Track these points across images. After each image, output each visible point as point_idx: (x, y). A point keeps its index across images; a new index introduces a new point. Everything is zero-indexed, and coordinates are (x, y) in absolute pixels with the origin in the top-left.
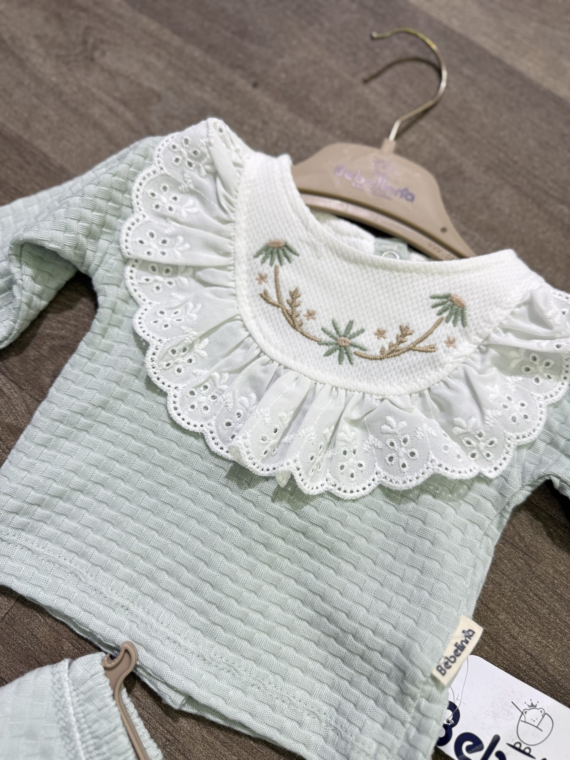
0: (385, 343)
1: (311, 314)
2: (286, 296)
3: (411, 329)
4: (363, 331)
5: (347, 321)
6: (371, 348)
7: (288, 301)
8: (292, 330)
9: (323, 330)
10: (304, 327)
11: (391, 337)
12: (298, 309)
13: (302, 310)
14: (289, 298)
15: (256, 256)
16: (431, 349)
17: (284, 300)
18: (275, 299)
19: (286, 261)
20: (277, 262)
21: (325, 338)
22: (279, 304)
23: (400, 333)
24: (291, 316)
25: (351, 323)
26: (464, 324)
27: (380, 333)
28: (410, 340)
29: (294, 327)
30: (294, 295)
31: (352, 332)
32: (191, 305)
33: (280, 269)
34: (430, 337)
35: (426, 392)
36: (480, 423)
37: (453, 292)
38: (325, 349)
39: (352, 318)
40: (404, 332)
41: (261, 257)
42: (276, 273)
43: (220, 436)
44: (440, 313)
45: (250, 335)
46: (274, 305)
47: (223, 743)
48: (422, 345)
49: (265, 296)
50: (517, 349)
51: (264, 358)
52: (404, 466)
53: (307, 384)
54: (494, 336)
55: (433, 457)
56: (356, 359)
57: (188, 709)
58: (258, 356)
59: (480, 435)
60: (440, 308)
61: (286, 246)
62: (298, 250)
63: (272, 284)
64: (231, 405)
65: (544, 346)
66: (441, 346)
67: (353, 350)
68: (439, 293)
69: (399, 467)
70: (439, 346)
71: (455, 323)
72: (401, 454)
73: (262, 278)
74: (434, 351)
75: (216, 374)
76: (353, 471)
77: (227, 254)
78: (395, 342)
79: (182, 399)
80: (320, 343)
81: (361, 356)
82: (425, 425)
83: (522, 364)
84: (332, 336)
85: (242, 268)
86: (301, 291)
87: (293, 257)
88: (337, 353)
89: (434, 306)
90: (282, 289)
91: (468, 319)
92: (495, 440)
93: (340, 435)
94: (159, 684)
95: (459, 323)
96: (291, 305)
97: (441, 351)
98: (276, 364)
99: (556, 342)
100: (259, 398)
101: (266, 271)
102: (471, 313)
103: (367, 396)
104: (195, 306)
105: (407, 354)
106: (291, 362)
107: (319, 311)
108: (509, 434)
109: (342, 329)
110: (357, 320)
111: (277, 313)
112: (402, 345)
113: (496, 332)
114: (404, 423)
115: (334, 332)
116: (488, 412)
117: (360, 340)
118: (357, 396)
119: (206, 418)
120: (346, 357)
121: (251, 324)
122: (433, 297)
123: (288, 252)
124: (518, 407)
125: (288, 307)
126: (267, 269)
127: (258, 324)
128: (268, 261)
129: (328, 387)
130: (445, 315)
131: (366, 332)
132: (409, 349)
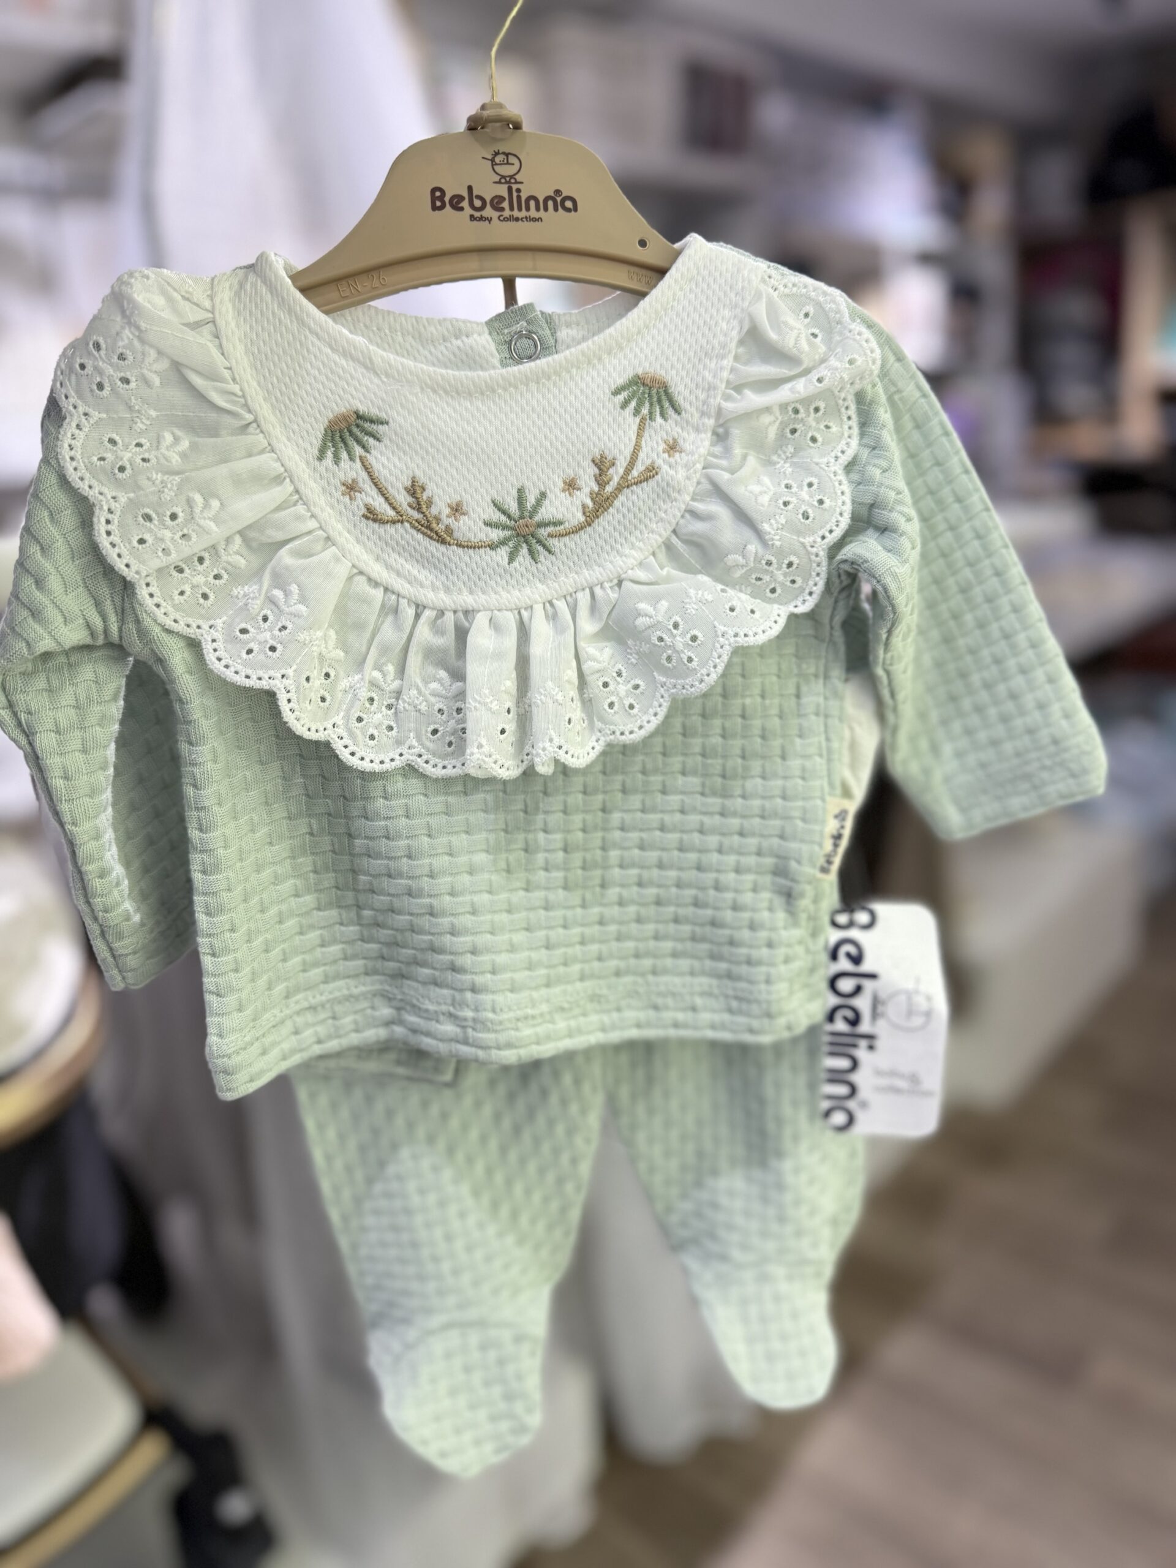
0: (583, 497)
1: (457, 510)
2: (403, 499)
3: (610, 458)
4: (543, 495)
5: (515, 492)
6: (569, 516)
7: (410, 506)
8: (443, 548)
9: (488, 524)
10: (456, 534)
11: (588, 483)
12: (434, 511)
13: (441, 508)
14: (410, 499)
15: (321, 457)
16: (651, 472)
17: (405, 506)
18: (391, 513)
19: (371, 441)
20: (358, 450)
21: (496, 535)
22: (400, 519)
23: (597, 471)
24: (429, 527)
25: (521, 491)
26: (678, 411)
27: (571, 485)
28: (616, 474)
29: (443, 542)
30: (414, 489)
31: (529, 506)
32: (278, 593)
33: (371, 459)
34: (642, 455)
35: (674, 540)
36: (761, 551)
37: (640, 371)
38: (503, 552)
39: (518, 485)
40: (602, 465)
41: (329, 454)
42: (367, 468)
43: (434, 754)
44: (637, 412)
45: (386, 589)
46: (394, 522)
48: (635, 473)
49: (371, 515)
50: (768, 409)
51: (428, 614)
52: (690, 660)
53: (509, 620)
54: (728, 405)
55: (721, 628)
56: (554, 543)
58: (418, 616)
59: (769, 563)
60: (633, 404)
61: (359, 416)
62: (383, 416)
63: (374, 492)
64: (423, 707)
65: (801, 387)
66: (661, 460)
67: (543, 532)
68: (621, 381)
69: (685, 665)
70: (659, 462)
71: (663, 415)
72: (680, 646)
73: (351, 488)
74: (657, 474)
75: (376, 674)
76: (629, 701)
77: (278, 480)
78: (596, 489)
79: (351, 734)
80: (493, 546)
81: (561, 535)
82: (692, 592)
83: (782, 429)
84: (504, 527)
85: (312, 488)
86: (422, 479)
87: (381, 429)
88: (524, 550)
89: (624, 405)
90: (392, 492)
91: (680, 400)
92: (793, 558)
93: (587, 666)
95: (670, 412)
96: (419, 509)
97: (665, 468)
98: (449, 617)
99: (814, 376)
101: (353, 474)
102: (680, 390)
103: (598, 590)
104: (287, 594)
105: (622, 498)
106: (468, 600)
107: (466, 498)
108: (808, 540)
109: (513, 507)
110: (528, 484)
111: (404, 533)
112: (609, 489)
113: (727, 398)
114: (664, 604)
115: (503, 518)
116: (766, 527)
117: (546, 512)
118: (584, 598)
119: (399, 742)
120: (540, 548)
121: (377, 570)
122: (616, 392)
123: (367, 425)
124: (804, 492)
125: (416, 515)
126: (351, 470)
127: (388, 567)
128: (344, 455)
129: (538, 609)
130: (645, 411)
131: (550, 495)
132: (619, 489)
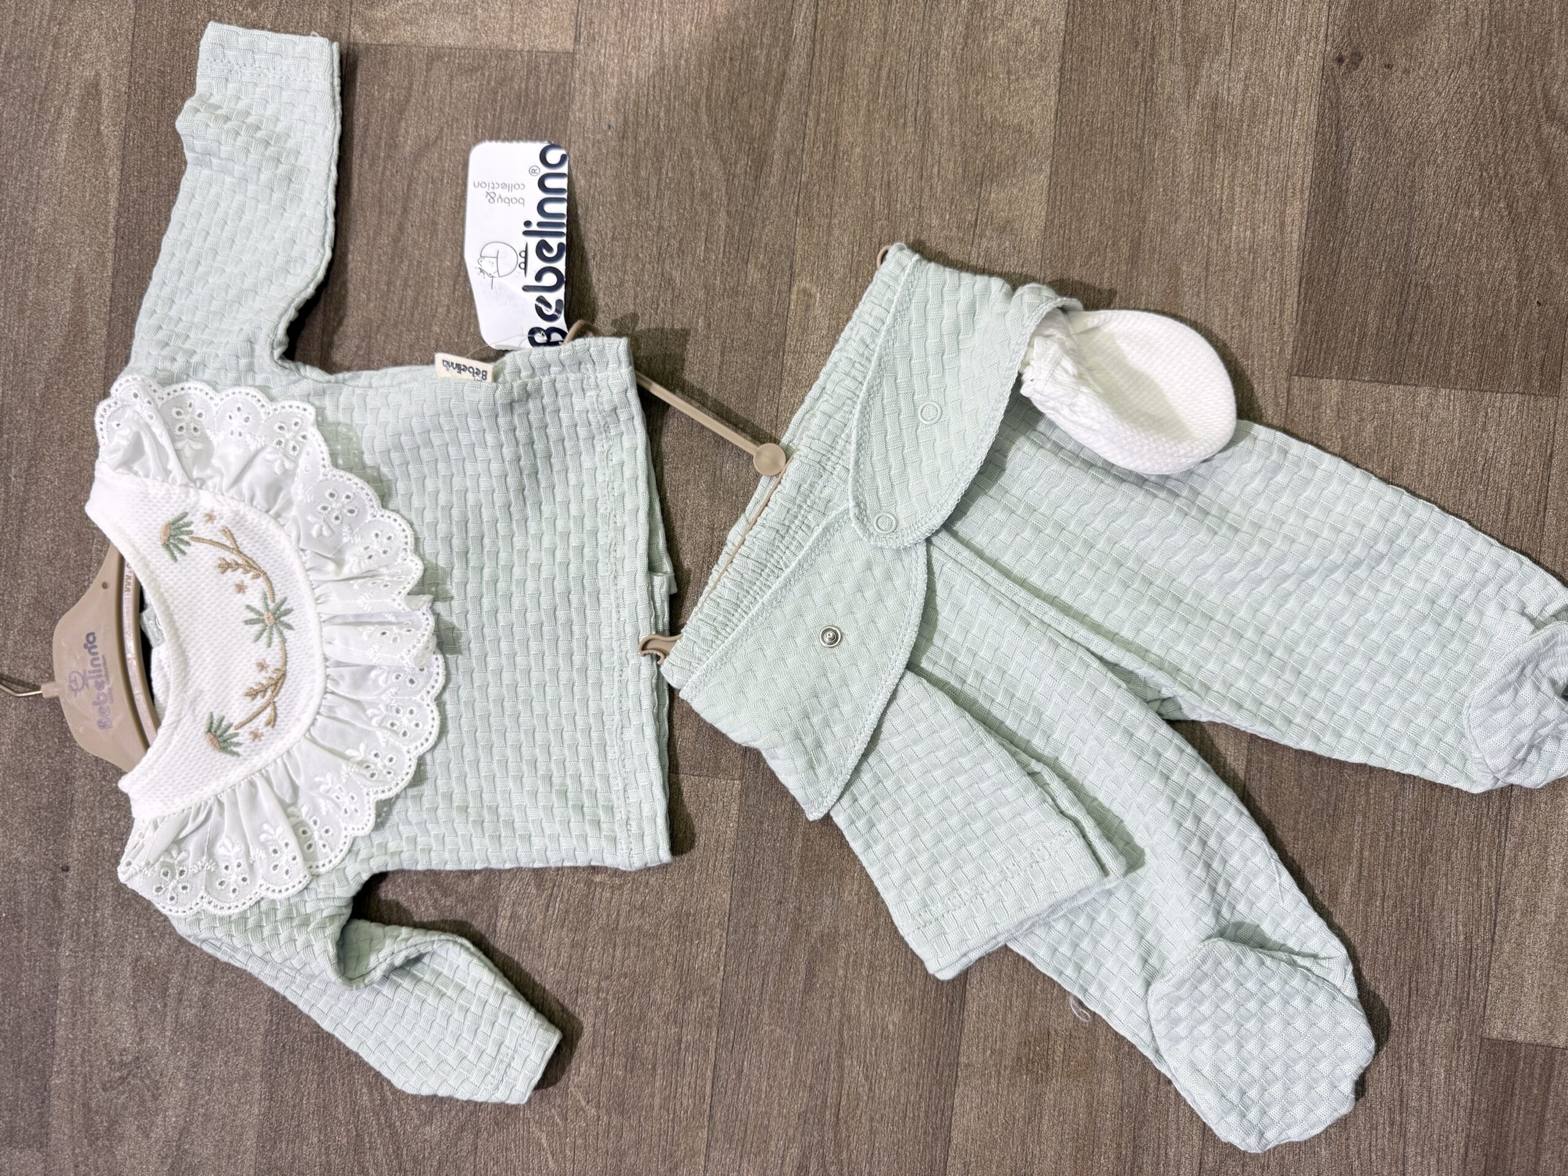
0: (247, 579)
1: (262, 666)
2: (260, 701)
3: (219, 562)
4: (248, 607)
5: (248, 627)
6: (260, 589)
7: (263, 697)
8: (289, 675)
9: (269, 645)
10: (279, 665)
11: (238, 576)
12: (264, 682)
13: (262, 678)
14: (259, 697)
15: (237, 754)
16: (226, 531)
17: (264, 700)
18: (269, 710)
19: (224, 723)
20: (231, 731)
21: (276, 639)
22: (271, 703)
23: (229, 570)
24: (276, 684)
25: (247, 622)
26: (185, 515)
27: (241, 588)
28: (230, 557)
29: (284, 675)
30: (253, 694)
31: (256, 617)
32: (322, 788)
33: (236, 723)
34: (215, 539)
35: (272, 512)
36: (269, 449)
37: (159, 543)
38: (287, 633)
39: (242, 625)
40: (225, 567)
41: (235, 749)
42: (242, 725)
43: (427, 682)
44: (187, 543)
45: (318, 713)
46: (275, 709)
47: (683, 519)
48: (228, 543)
49: (272, 722)
50: (178, 453)
51: (331, 687)
52: (348, 497)
53: (327, 629)
54: (179, 481)
55: (321, 477)
56: (278, 599)
57: (667, 566)
58: (333, 693)
59: (279, 443)
60: (182, 547)
61: (209, 731)
62: (207, 716)
63: (256, 722)
64: (393, 690)
66: (219, 524)
67: (272, 606)
68: (167, 556)
69: (352, 500)
70: (219, 527)
71: (188, 524)
72: (339, 505)
73: (256, 736)
74: (227, 528)
75: (374, 722)
76: (385, 540)
77: (252, 784)
78: (241, 570)
79: (414, 740)
80: (284, 641)
81: (273, 594)
82: (299, 498)
83: (193, 438)
84: (271, 633)
85: (257, 762)
86: (244, 690)
87: (216, 718)
88: (284, 619)
89: (183, 553)
90: (255, 709)
91: (177, 514)
92: (276, 427)
93: (356, 571)
94: (658, 605)
95: (186, 520)
96: (265, 691)
97: (223, 522)
98: (329, 671)
100: (372, 668)
101: (247, 735)
102: (170, 515)
103: (308, 566)
104: (320, 784)
105: (246, 552)
106: (318, 659)
107: (253, 660)
108: (264, 417)
109: (257, 627)
110: (242, 618)
111: (280, 700)
112: (240, 561)
113: (174, 481)
114: (310, 518)
115: (266, 634)
116: (253, 448)
117: (258, 605)
118: (314, 576)
119: (420, 706)
120: (283, 608)
121: (306, 720)
122: (175, 559)
123: (214, 726)
124: (234, 421)
125: (269, 693)
126: (244, 736)
127: (303, 712)
128: (235, 740)
129: (320, 608)
130: (186, 538)
131: (248, 602)
132: (240, 553)
